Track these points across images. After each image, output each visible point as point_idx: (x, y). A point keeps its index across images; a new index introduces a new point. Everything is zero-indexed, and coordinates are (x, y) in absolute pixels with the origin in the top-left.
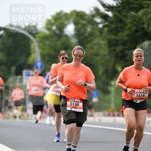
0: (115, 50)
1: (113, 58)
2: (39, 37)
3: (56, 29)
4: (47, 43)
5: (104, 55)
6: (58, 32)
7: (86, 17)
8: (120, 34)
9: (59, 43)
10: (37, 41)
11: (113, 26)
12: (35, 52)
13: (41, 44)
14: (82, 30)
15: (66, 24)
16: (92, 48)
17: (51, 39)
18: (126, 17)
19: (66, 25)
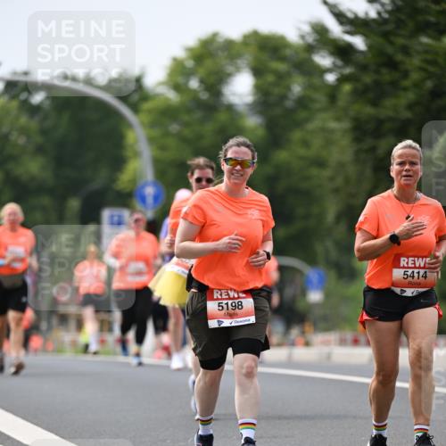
0: (373, 149)
1: (368, 172)
2: (149, 111)
3: (200, 86)
4: (174, 128)
5: (341, 165)
6: (204, 96)
7: (288, 52)
8: (389, 103)
9: (209, 129)
10: (142, 124)
11: (368, 79)
12: (137, 154)
13: (156, 133)
14: (276, 91)
15: (228, 72)
16: (306, 144)
17: (186, 118)
18: (405, 50)
19: (230, 75)
